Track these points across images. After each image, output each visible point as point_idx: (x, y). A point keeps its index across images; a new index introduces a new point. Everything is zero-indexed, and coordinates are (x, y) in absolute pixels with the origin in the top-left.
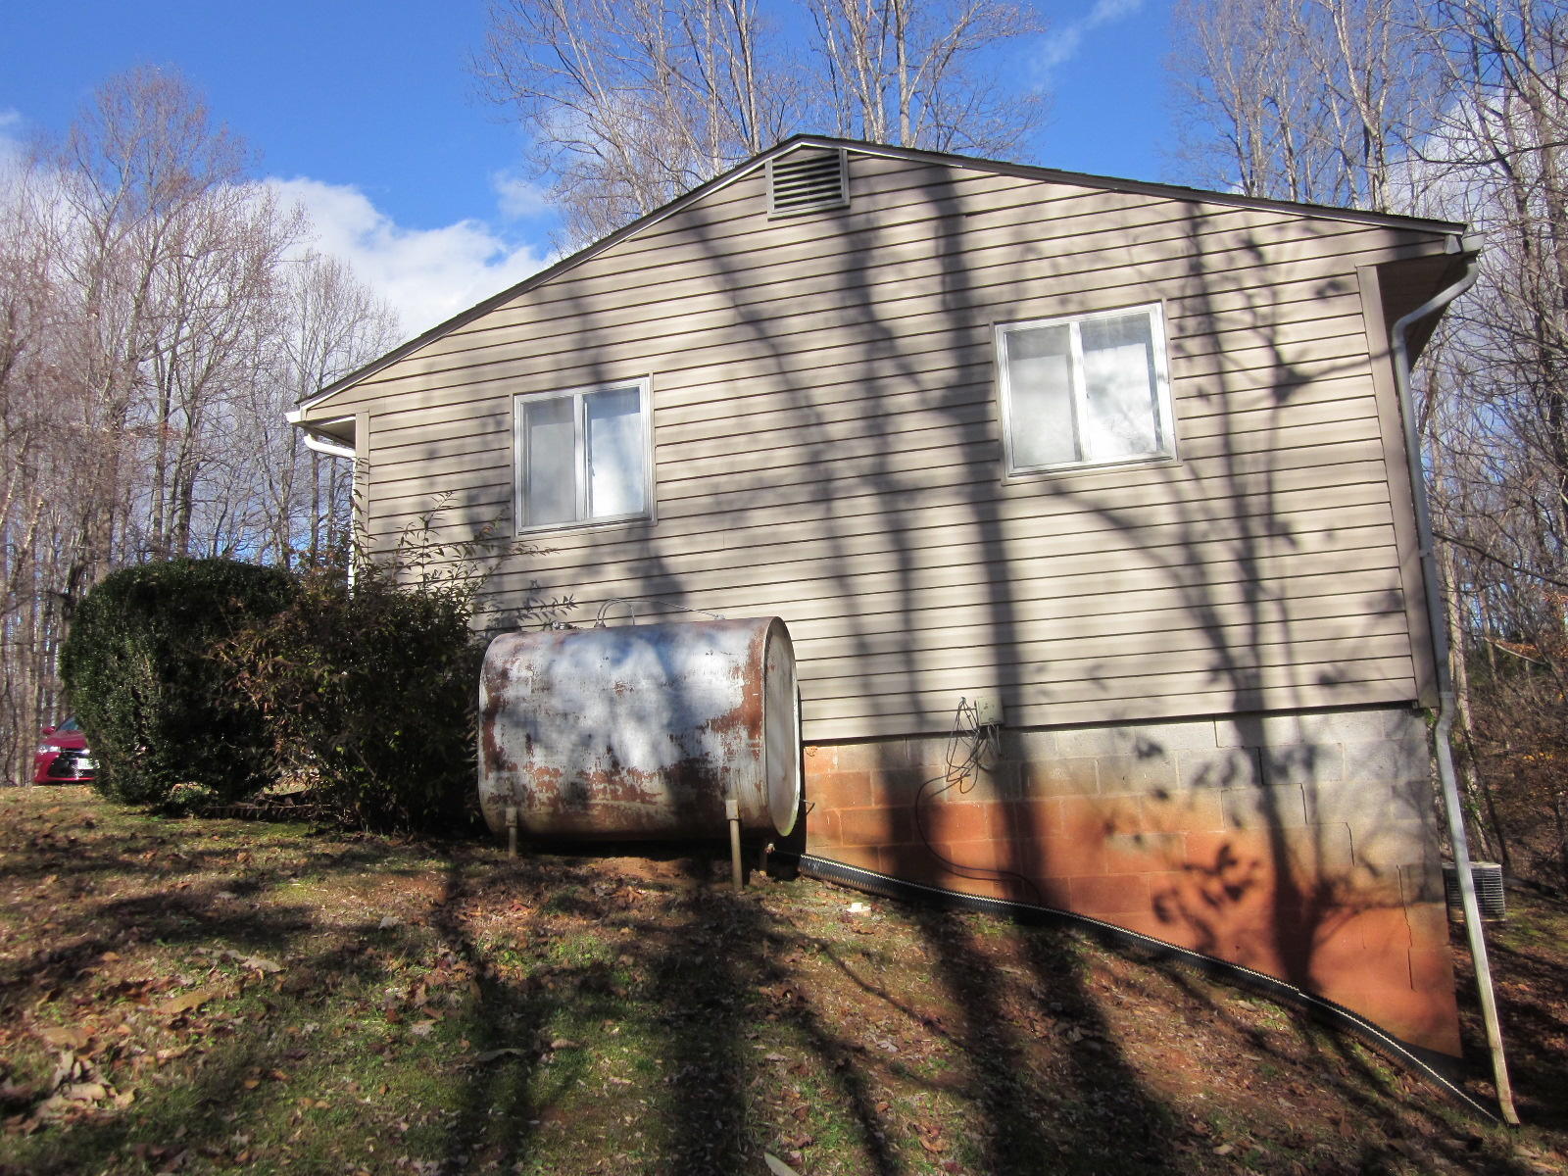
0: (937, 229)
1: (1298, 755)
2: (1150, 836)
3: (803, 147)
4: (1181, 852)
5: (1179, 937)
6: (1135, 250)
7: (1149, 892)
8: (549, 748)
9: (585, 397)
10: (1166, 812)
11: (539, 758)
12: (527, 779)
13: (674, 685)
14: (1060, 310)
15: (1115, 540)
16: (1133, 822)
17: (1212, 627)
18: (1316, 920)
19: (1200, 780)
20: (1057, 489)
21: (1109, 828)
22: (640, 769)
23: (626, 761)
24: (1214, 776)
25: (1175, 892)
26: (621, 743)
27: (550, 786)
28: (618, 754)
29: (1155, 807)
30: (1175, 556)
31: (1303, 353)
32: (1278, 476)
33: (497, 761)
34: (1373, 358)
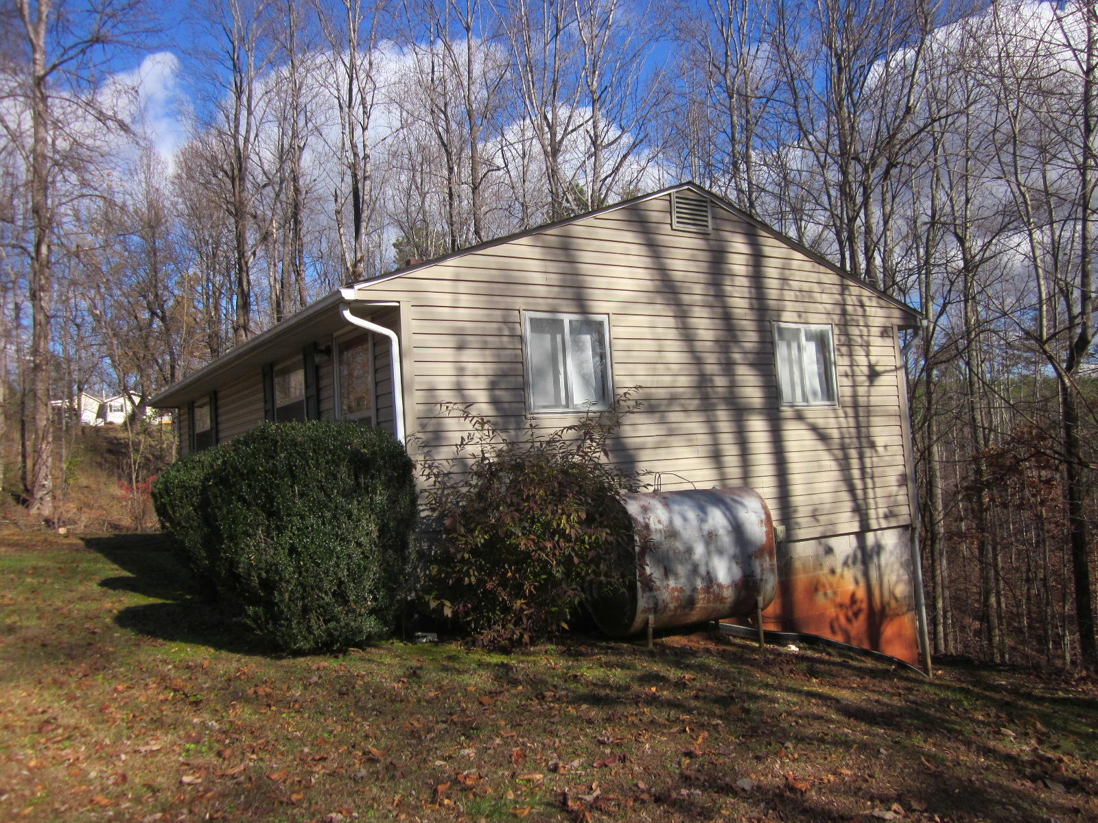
0: (748, 260)
1: (876, 549)
2: (829, 592)
3: (689, 189)
4: (838, 600)
5: (839, 639)
6: (824, 295)
7: (828, 620)
8: (676, 575)
9: (571, 322)
10: (834, 579)
11: (672, 583)
12: (665, 596)
13: (738, 529)
14: (798, 320)
15: (819, 445)
16: (824, 586)
17: (852, 490)
18: (881, 623)
19: (845, 563)
20: (800, 417)
21: (816, 590)
22: (723, 583)
23: (716, 579)
24: (850, 561)
25: (837, 618)
26: (713, 568)
27: (677, 599)
28: (712, 576)
29: (830, 577)
30: (839, 454)
31: (877, 362)
32: (872, 418)
33: (648, 585)
34: (897, 369)
